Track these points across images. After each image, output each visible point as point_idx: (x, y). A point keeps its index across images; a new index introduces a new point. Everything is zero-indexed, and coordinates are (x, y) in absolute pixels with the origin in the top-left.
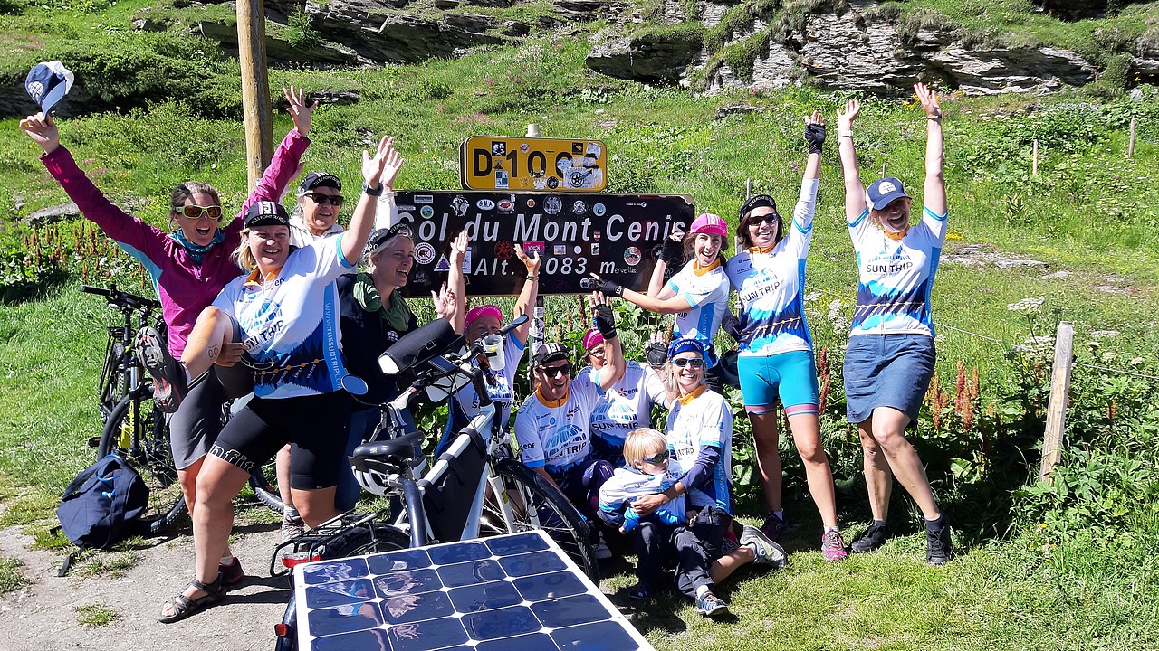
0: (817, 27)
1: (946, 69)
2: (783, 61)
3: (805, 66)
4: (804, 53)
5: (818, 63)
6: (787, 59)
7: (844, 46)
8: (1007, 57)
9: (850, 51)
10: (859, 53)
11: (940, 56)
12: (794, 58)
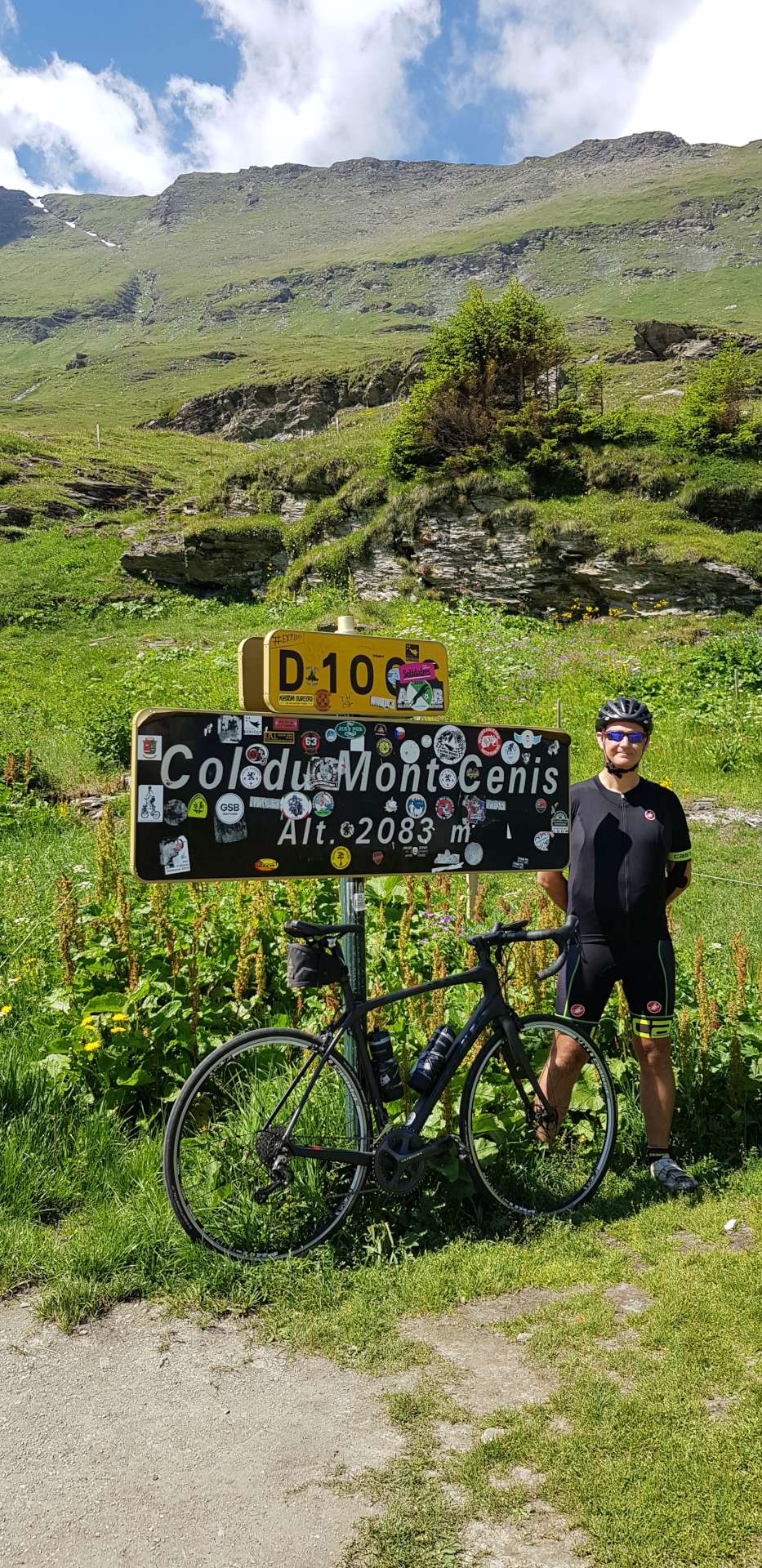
0: (433, 528)
1: (592, 585)
2: (391, 568)
3: (420, 575)
4: (418, 560)
5: (437, 572)
6: (395, 565)
7: (468, 553)
8: (664, 573)
9: (477, 559)
10: (487, 562)
11: (586, 569)
12: (404, 567)
